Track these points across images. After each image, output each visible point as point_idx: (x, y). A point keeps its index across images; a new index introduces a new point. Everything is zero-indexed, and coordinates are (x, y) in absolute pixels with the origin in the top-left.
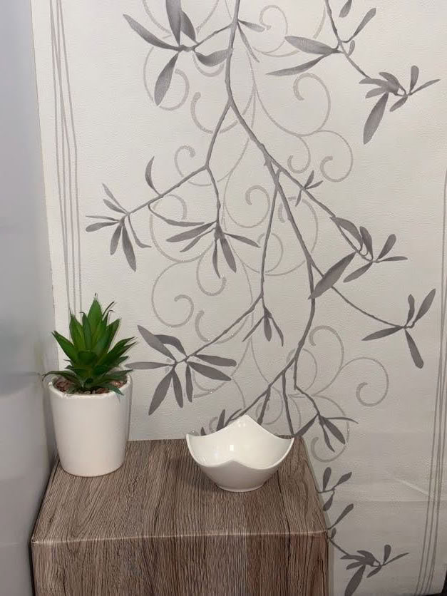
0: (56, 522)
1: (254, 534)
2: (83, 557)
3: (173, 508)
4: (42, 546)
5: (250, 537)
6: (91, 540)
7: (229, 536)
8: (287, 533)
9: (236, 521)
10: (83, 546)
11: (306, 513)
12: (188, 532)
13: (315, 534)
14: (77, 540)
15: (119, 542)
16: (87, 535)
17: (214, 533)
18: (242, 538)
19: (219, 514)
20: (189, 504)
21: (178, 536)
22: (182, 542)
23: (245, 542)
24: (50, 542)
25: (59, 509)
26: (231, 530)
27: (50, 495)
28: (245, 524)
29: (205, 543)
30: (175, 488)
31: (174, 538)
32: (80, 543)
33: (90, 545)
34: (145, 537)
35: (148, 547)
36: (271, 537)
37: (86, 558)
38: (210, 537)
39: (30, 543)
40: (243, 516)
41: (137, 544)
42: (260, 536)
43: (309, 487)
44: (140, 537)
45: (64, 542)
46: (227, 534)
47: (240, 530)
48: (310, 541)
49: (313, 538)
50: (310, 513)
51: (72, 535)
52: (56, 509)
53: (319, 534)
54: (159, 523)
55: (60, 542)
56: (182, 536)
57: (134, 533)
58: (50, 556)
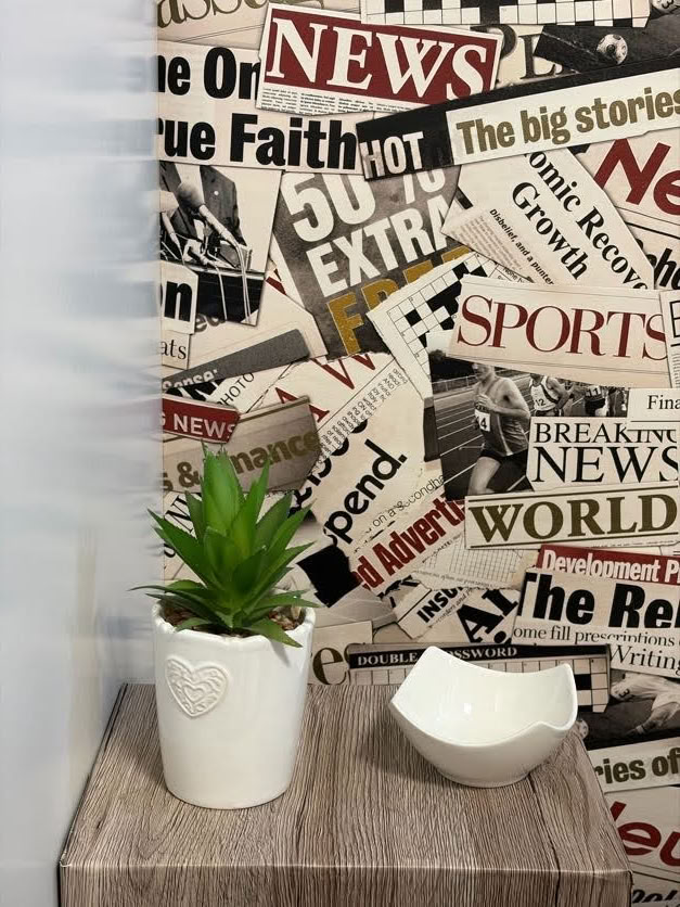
0: (108, 828)
1: (492, 868)
2: (157, 899)
3: (330, 813)
4: (80, 873)
5: (482, 874)
6: (174, 865)
7: (441, 871)
8: (554, 870)
9: (453, 841)
10: (160, 878)
11: (587, 833)
12: (361, 860)
13: (609, 875)
14: (149, 865)
15: (229, 871)
16: (167, 857)
17: (411, 864)
18: (465, 876)
19: (420, 829)
20: (361, 808)
21: (343, 866)
22: (350, 880)
23: (471, 884)
24: (95, 865)
25: (116, 805)
26: (444, 858)
27: (100, 776)
28: (472, 850)
29: (395, 884)
30: (332, 776)
31: (335, 869)
32: (153, 870)
33: (173, 875)
34: (278, 865)
35: (284, 883)
36: (521, 875)
37: (164, 901)
38: (403, 872)
39: (59, 865)
40: (465, 831)
41: (262, 879)
42: (501, 874)
43: (588, 783)
44: (269, 864)
45: (123, 866)
46: (437, 867)
47: (460, 860)
48: (598, 888)
49: (604, 882)
50: (595, 833)
51: (138, 854)
52: (109, 804)
53: (617, 876)
54: (305, 841)
55: (115, 866)
56: (349, 866)
57: (258, 857)
58: (94, 894)
